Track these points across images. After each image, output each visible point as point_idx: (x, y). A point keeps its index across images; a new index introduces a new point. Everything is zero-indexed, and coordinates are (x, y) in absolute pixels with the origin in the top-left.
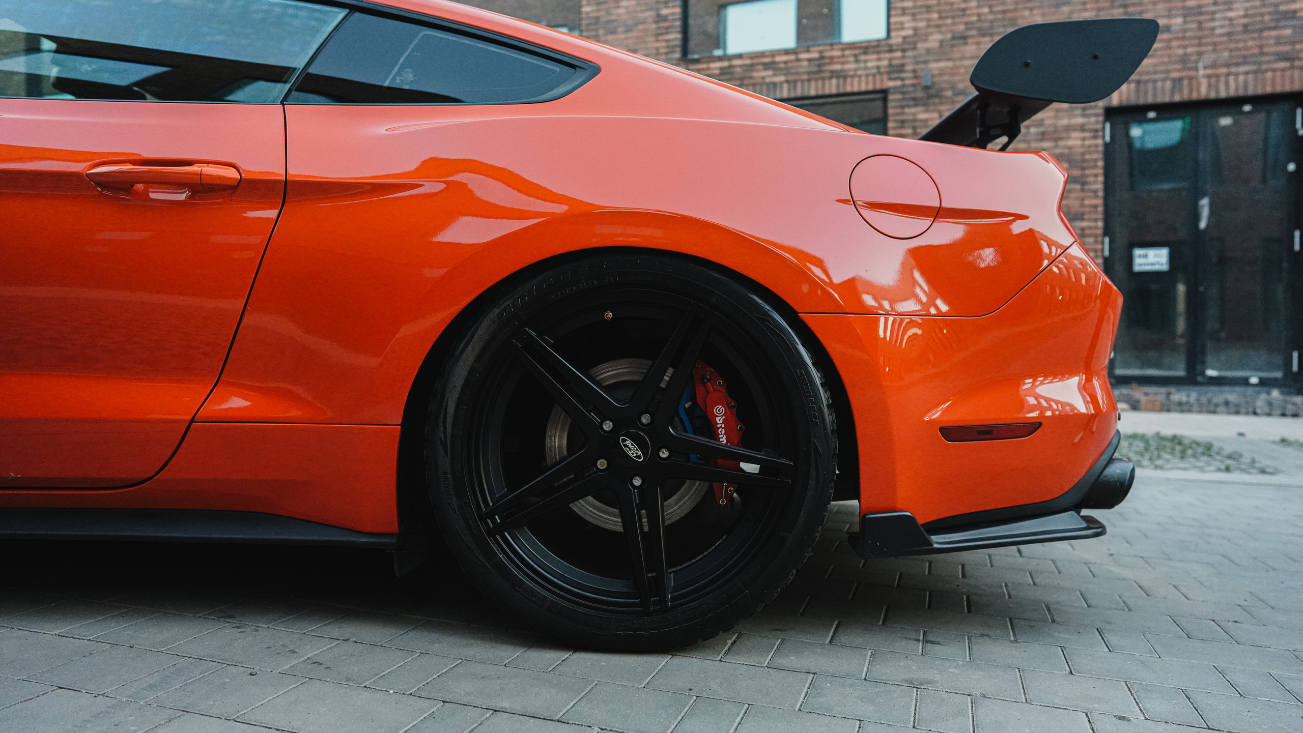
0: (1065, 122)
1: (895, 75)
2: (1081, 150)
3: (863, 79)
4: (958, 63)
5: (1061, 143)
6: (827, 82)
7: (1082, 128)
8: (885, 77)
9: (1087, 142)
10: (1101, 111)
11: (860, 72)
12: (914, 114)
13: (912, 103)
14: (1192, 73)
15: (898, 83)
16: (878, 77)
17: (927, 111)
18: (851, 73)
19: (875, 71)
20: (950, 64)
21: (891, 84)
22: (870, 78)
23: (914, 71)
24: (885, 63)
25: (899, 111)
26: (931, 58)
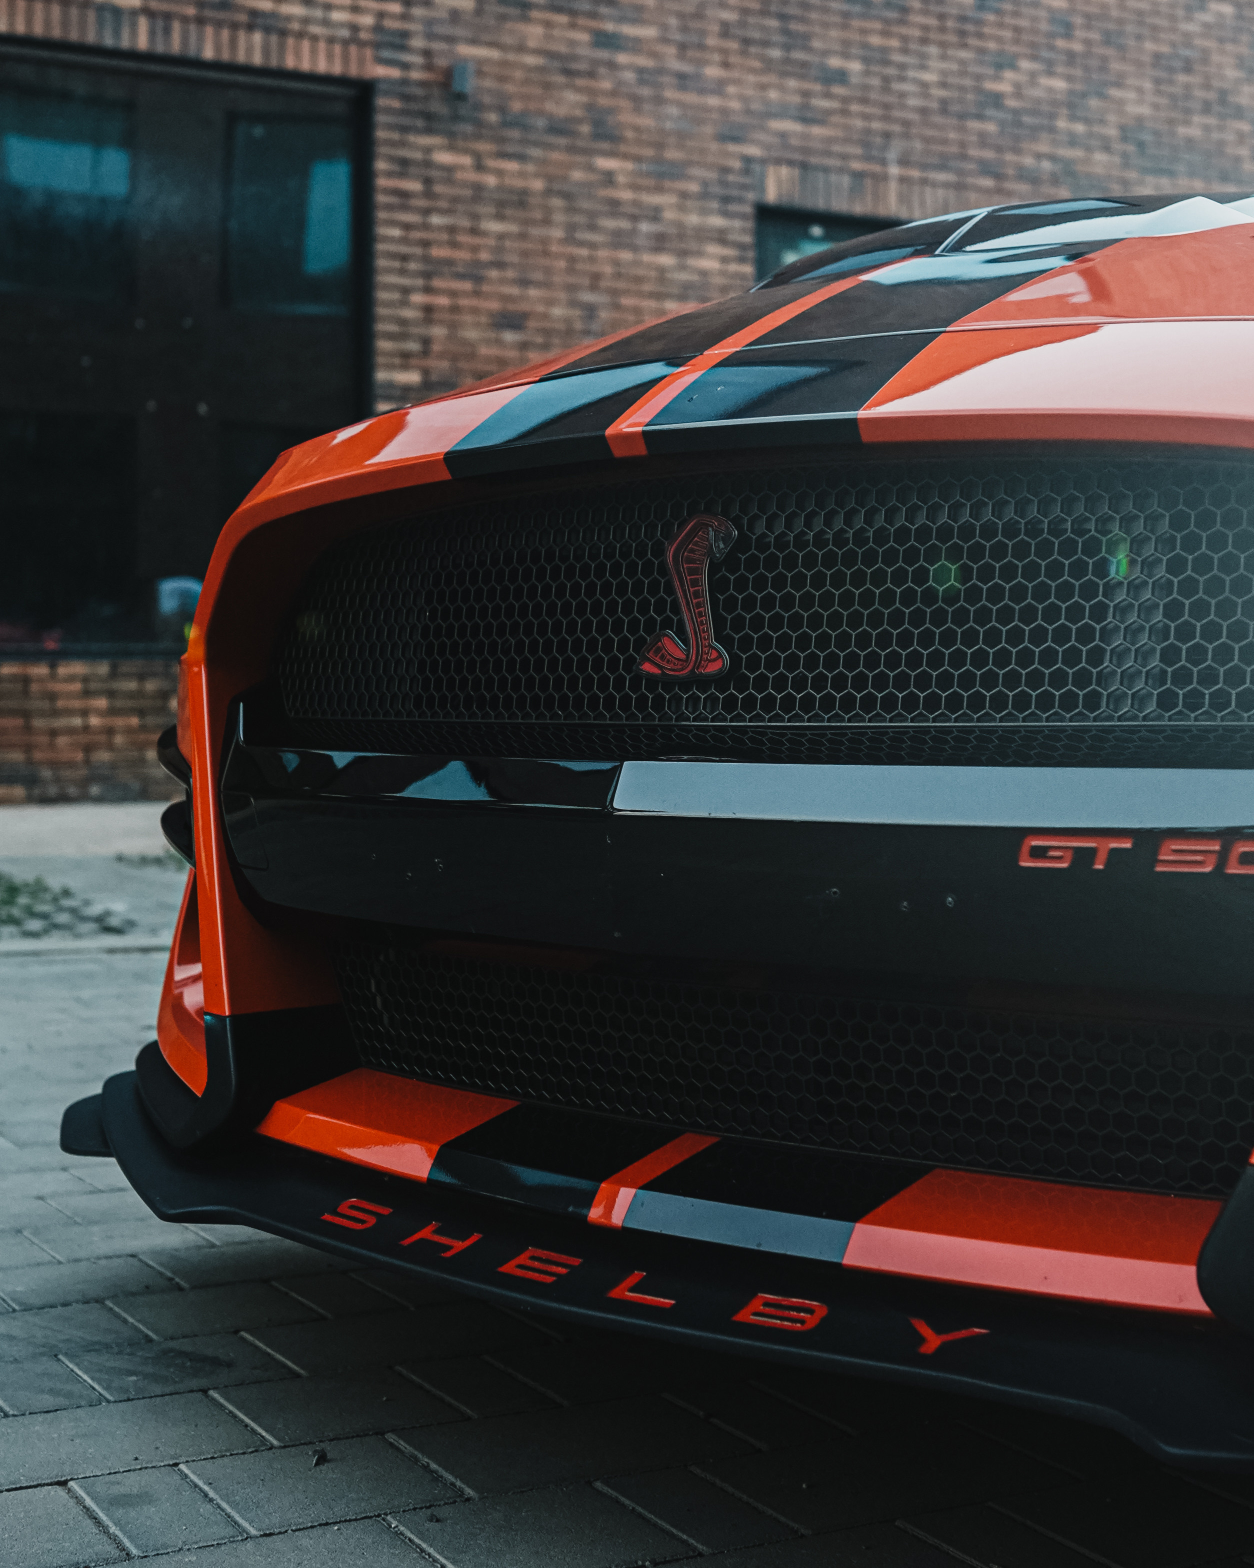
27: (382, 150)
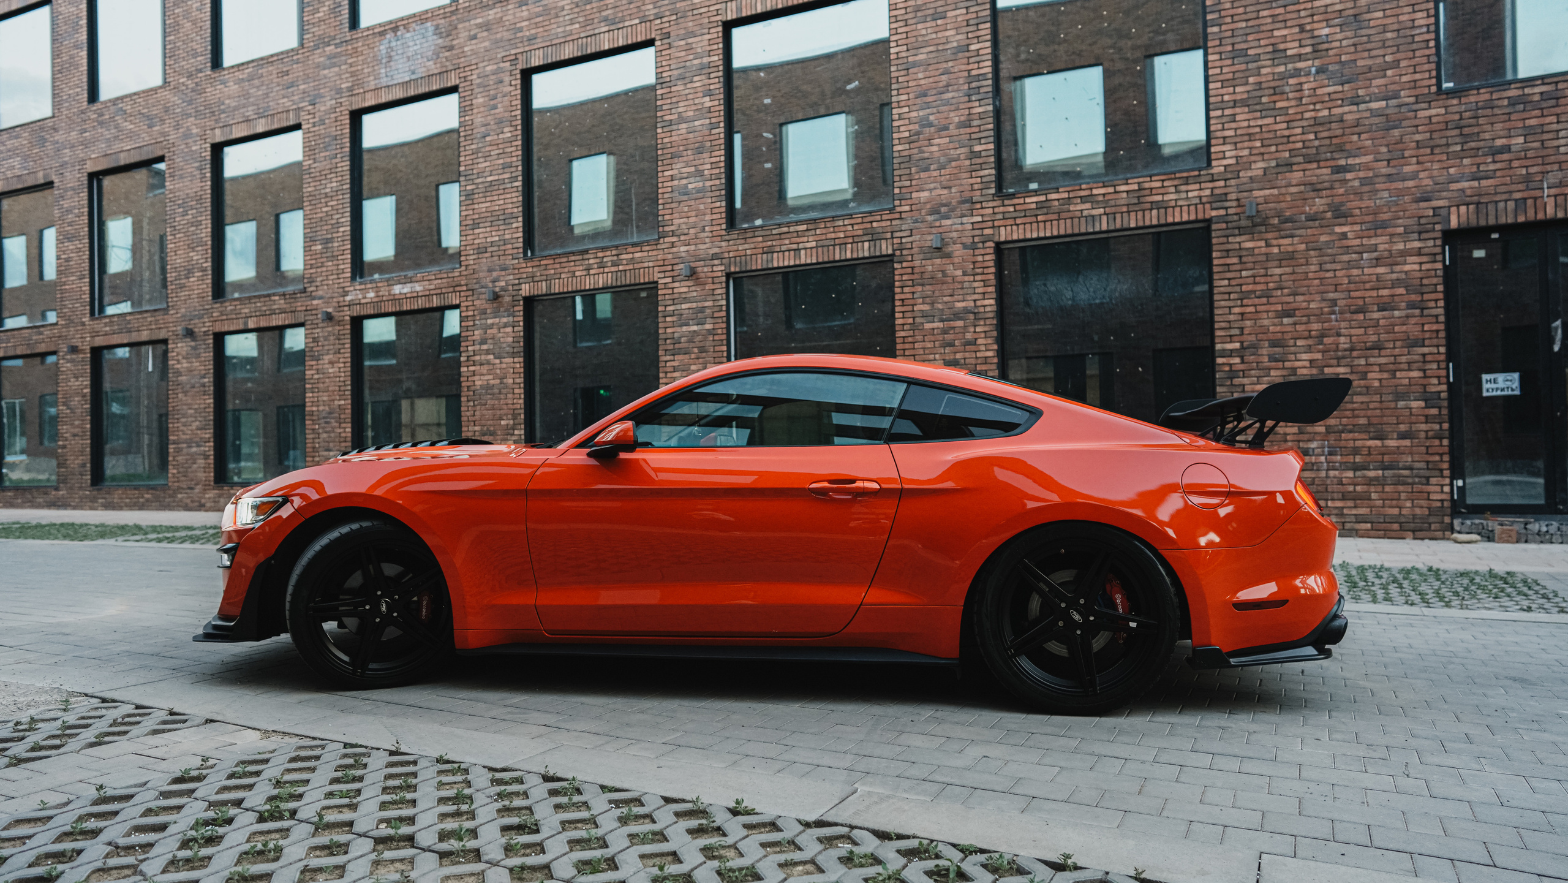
0: (1401, 246)
1: (1219, 204)
2: (1418, 275)
3: (1185, 209)
4: (1283, 190)
5: (1398, 268)
6: (1147, 213)
7: (1419, 253)
8: (1208, 206)
9: (1424, 267)
10: (1439, 235)
11: (1180, 203)
12: (1239, 243)
13: (1236, 232)
14: (1538, 193)
15: (1222, 212)
16: (1200, 207)
17: (1253, 240)
18: (1173, 203)
19: (1197, 201)
20: (1275, 192)
21: (1214, 213)
22: (1192, 208)
23: (1238, 200)
24: (1208, 192)
25: (1224, 240)
26: (1255, 185)
27: (1215, 248)
